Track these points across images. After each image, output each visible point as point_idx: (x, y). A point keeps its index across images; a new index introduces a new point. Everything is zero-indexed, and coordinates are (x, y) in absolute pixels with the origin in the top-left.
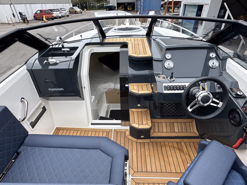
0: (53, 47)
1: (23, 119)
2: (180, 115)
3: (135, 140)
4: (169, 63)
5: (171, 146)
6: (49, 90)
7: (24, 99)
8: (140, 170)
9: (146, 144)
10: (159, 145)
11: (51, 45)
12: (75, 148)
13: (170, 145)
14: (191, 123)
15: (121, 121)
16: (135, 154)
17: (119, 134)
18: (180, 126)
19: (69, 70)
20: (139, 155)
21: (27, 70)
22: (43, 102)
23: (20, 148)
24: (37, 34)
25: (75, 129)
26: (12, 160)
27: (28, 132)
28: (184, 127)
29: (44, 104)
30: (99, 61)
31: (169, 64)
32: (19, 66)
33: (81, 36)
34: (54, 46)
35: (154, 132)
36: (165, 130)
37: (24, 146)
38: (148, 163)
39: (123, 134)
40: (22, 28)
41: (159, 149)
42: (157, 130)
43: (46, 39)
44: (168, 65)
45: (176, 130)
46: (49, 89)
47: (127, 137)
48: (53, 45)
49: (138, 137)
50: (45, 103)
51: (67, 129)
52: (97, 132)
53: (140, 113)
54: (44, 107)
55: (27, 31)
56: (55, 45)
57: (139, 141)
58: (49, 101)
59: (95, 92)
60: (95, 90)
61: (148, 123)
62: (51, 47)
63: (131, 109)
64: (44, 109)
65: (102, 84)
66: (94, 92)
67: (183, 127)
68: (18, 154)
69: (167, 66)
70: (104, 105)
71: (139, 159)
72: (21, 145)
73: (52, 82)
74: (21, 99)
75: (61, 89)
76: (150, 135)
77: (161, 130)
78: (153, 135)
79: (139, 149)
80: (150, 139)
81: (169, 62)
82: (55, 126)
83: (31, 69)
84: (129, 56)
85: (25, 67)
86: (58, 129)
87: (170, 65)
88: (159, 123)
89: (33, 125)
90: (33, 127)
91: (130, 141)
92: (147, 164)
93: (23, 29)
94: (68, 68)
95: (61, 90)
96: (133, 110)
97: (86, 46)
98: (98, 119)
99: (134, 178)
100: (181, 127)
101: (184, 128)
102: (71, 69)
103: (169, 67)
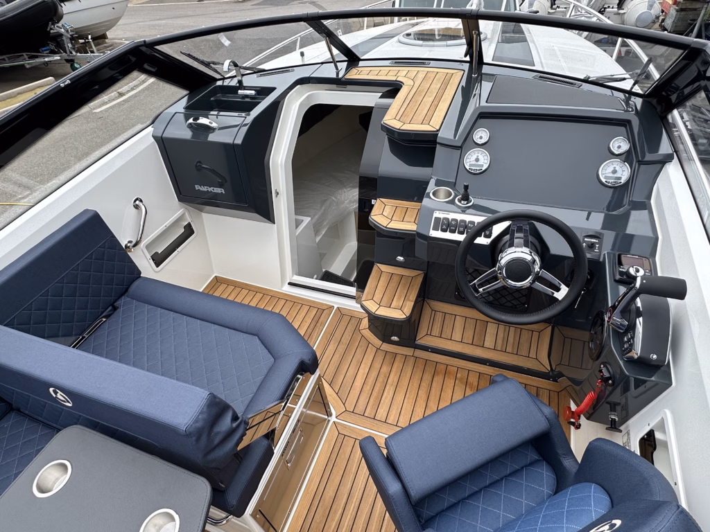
0: (225, 84)
1: (134, 242)
2: (511, 305)
3: (377, 342)
4: (479, 155)
5: (461, 380)
6: (197, 189)
7: (141, 201)
8: (360, 409)
9: (398, 358)
10: (430, 369)
11: (221, 77)
12: (214, 323)
13: (459, 375)
14: (536, 334)
15: (357, 291)
16: (364, 373)
17: (346, 319)
18: (502, 336)
19: (233, 146)
20: (372, 379)
21: (154, 137)
22: (186, 214)
23: (120, 299)
24: (181, 52)
25: (253, 289)
26: (102, 318)
27: (140, 273)
28: (514, 339)
29: (188, 219)
30: (360, 123)
31: (477, 160)
32: (140, 127)
33: (302, 54)
34: (227, 83)
35: (429, 333)
36: (457, 336)
37: (127, 296)
38: (384, 401)
39: (354, 322)
40: (145, 41)
41: (427, 377)
42: (436, 331)
43: (207, 65)
44: (474, 163)
45: (489, 342)
46: (196, 186)
47: (363, 332)
48: (224, 79)
49: (385, 339)
50: (191, 217)
51: (236, 285)
52: (297, 306)
53: (396, 279)
54: (189, 224)
55: (156, 47)
56: (230, 80)
57: (386, 347)
58: (203, 214)
59: (323, 208)
60: (325, 201)
61: (405, 306)
62: (219, 83)
63: (378, 265)
64: (189, 231)
65: (349, 189)
66: (321, 207)
67: (511, 339)
68: (115, 309)
69: (471, 165)
70: (348, 244)
71: (368, 388)
72: (123, 294)
73: (213, 171)
74: (135, 201)
75: (219, 190)
76: (415, 340)
77: (447, 333)
78: (423, 340)
79: (377, 365)
80: (415, 348)
81: (480, 152)
82: (213, 273)
83: (160, 135)
84: (382, 125)
85: (150, 129)
86: (218, 281)
87: (479, 163)
88: (447, 316)
89: (158, 260)
90: (158, 265)
91: (364, 343)
92: (383, 398)
93: (147, 42)
94: (231, 142)
95: (220, 192)
96: (383, 267)
97: (298, 86)
98: (315, 276)
99: (339, 423)
100: (504, 338)
101: (514, 343)
102: (237, 145)
103: (473, 168)
